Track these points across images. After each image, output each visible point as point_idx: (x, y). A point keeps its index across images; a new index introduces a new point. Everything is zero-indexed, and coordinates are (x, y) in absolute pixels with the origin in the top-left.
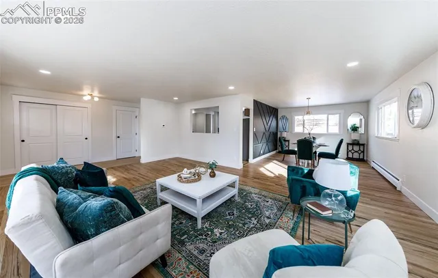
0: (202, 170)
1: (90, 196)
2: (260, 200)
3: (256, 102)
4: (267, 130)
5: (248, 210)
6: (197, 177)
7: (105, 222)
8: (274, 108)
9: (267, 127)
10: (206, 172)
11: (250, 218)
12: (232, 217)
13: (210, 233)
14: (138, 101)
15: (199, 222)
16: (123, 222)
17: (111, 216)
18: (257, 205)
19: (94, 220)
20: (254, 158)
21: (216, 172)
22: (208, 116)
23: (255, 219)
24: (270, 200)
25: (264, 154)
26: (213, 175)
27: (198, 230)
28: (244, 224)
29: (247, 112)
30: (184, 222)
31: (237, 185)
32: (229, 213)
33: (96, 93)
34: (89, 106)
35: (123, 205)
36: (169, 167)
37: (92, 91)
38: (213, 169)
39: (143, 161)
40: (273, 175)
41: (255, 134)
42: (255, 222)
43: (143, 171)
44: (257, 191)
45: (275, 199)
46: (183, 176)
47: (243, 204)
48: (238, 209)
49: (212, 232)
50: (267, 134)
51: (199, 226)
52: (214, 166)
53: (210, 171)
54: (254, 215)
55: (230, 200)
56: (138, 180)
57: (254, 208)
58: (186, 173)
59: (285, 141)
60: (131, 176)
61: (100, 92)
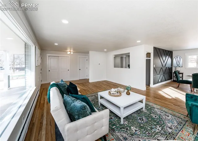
0: (122, 90)
1: (75, 100)
2: (162, 114)
3: (155, 49)
4: (164, 66)
5: (153, 119)
6: (119, 94)
7: (82, 114)
8: (169, 51)
9: (164, 64)
10: (124, 91)
11: (155, 125)
12: (142, 121)
13: (128, 128)
14: (88, 53)
15: (122, 120)
16: (88, 115)
17: (84, 112)
18: (160, 117)
19: (78, 112)
20: (154, 84)
21: (130, 92)
22: (122, 58)
23: (160, 127)
24: (170, 116)
25: (161, 82)
26: (128, 94)
27: (121, 125)
28: (152, 128)
29: (148, 55)
30: (113, 118)
31: (144, 101)
32: (140, 119)
33: (72, 51)
34: (69, 56)
35: (88, 107)
36: (103, 85)
37: (71, 50)
38: (128, 90)
39: (90, 81)
40: (170, 98)
41: (154, 69)
42: (160, 129)
43: (90, 86)
44: (159, 107)
45: (174, 115)
46: (112, 92)
47: (149, 115)
48: (146, 117)
49: (130, 128)
50: (164, 69)
51: (122, 123)
52: (129, 89)
53: (126, 91)
54: (158, 123)
55: (140, 110)
56: (89, 91)
57: (157, 119)
58: (113, 90)
59: (179, 73)
60: (86, 89)
61: (74, 50)
